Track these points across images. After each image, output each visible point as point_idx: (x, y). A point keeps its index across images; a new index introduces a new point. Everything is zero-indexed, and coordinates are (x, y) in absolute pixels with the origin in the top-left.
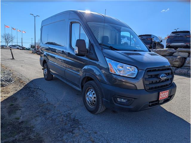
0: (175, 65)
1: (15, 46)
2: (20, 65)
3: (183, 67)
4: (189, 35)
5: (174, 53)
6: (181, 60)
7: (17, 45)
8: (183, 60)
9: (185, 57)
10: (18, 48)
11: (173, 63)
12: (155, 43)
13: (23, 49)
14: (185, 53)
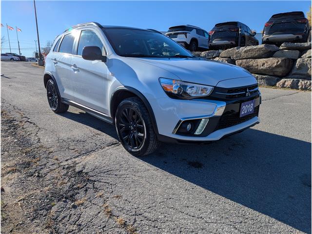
0: (276, 73)
1: (7, 55)
2: (6, 85)
3: (290, 76)
4: (301, 19)
5: (275, 52)
6: (287, 64)
7: (11, 54)
8: (291, 63)
9: (293, 58)
10: (12, 60)
11: (274, 70)
12: (243, 37)
13: (22, 59)
14: (294, 51)
